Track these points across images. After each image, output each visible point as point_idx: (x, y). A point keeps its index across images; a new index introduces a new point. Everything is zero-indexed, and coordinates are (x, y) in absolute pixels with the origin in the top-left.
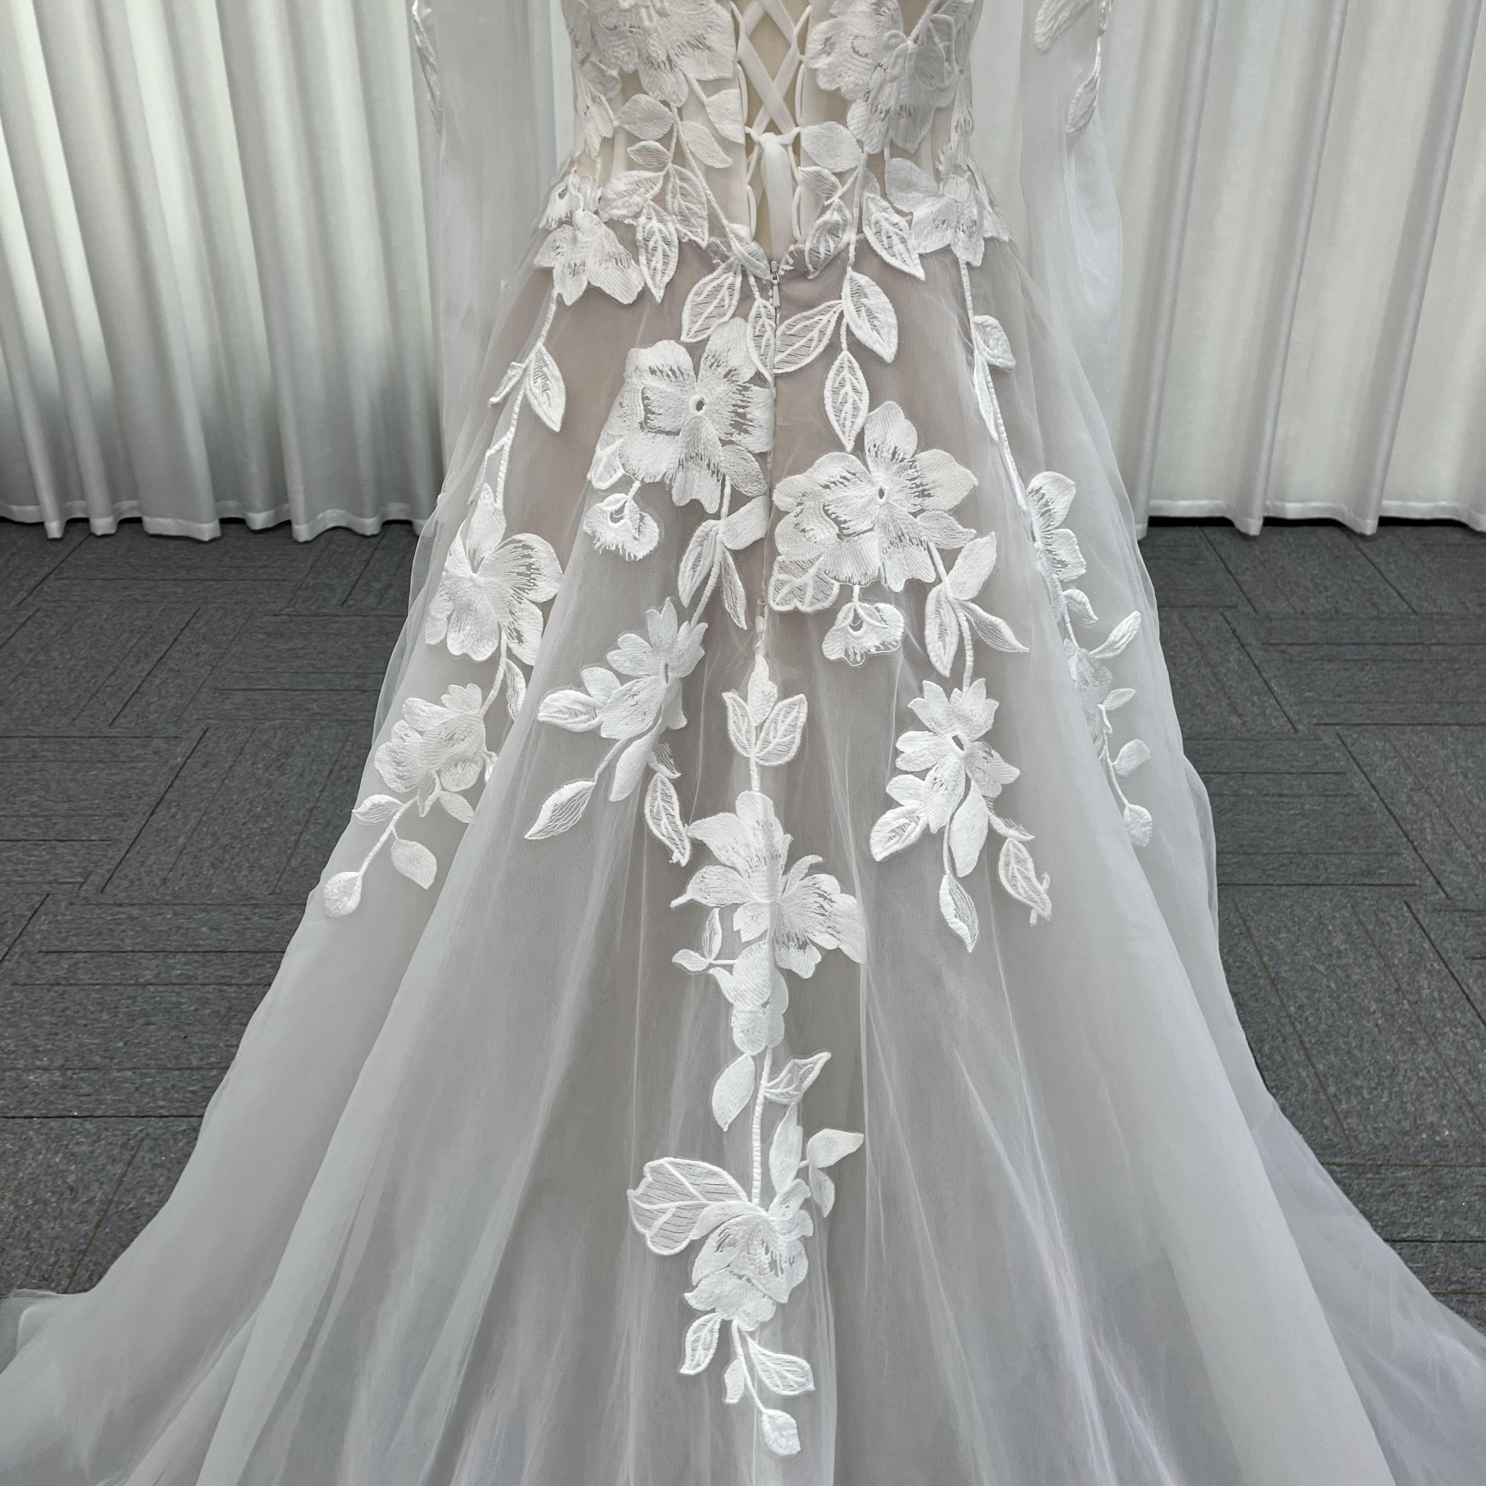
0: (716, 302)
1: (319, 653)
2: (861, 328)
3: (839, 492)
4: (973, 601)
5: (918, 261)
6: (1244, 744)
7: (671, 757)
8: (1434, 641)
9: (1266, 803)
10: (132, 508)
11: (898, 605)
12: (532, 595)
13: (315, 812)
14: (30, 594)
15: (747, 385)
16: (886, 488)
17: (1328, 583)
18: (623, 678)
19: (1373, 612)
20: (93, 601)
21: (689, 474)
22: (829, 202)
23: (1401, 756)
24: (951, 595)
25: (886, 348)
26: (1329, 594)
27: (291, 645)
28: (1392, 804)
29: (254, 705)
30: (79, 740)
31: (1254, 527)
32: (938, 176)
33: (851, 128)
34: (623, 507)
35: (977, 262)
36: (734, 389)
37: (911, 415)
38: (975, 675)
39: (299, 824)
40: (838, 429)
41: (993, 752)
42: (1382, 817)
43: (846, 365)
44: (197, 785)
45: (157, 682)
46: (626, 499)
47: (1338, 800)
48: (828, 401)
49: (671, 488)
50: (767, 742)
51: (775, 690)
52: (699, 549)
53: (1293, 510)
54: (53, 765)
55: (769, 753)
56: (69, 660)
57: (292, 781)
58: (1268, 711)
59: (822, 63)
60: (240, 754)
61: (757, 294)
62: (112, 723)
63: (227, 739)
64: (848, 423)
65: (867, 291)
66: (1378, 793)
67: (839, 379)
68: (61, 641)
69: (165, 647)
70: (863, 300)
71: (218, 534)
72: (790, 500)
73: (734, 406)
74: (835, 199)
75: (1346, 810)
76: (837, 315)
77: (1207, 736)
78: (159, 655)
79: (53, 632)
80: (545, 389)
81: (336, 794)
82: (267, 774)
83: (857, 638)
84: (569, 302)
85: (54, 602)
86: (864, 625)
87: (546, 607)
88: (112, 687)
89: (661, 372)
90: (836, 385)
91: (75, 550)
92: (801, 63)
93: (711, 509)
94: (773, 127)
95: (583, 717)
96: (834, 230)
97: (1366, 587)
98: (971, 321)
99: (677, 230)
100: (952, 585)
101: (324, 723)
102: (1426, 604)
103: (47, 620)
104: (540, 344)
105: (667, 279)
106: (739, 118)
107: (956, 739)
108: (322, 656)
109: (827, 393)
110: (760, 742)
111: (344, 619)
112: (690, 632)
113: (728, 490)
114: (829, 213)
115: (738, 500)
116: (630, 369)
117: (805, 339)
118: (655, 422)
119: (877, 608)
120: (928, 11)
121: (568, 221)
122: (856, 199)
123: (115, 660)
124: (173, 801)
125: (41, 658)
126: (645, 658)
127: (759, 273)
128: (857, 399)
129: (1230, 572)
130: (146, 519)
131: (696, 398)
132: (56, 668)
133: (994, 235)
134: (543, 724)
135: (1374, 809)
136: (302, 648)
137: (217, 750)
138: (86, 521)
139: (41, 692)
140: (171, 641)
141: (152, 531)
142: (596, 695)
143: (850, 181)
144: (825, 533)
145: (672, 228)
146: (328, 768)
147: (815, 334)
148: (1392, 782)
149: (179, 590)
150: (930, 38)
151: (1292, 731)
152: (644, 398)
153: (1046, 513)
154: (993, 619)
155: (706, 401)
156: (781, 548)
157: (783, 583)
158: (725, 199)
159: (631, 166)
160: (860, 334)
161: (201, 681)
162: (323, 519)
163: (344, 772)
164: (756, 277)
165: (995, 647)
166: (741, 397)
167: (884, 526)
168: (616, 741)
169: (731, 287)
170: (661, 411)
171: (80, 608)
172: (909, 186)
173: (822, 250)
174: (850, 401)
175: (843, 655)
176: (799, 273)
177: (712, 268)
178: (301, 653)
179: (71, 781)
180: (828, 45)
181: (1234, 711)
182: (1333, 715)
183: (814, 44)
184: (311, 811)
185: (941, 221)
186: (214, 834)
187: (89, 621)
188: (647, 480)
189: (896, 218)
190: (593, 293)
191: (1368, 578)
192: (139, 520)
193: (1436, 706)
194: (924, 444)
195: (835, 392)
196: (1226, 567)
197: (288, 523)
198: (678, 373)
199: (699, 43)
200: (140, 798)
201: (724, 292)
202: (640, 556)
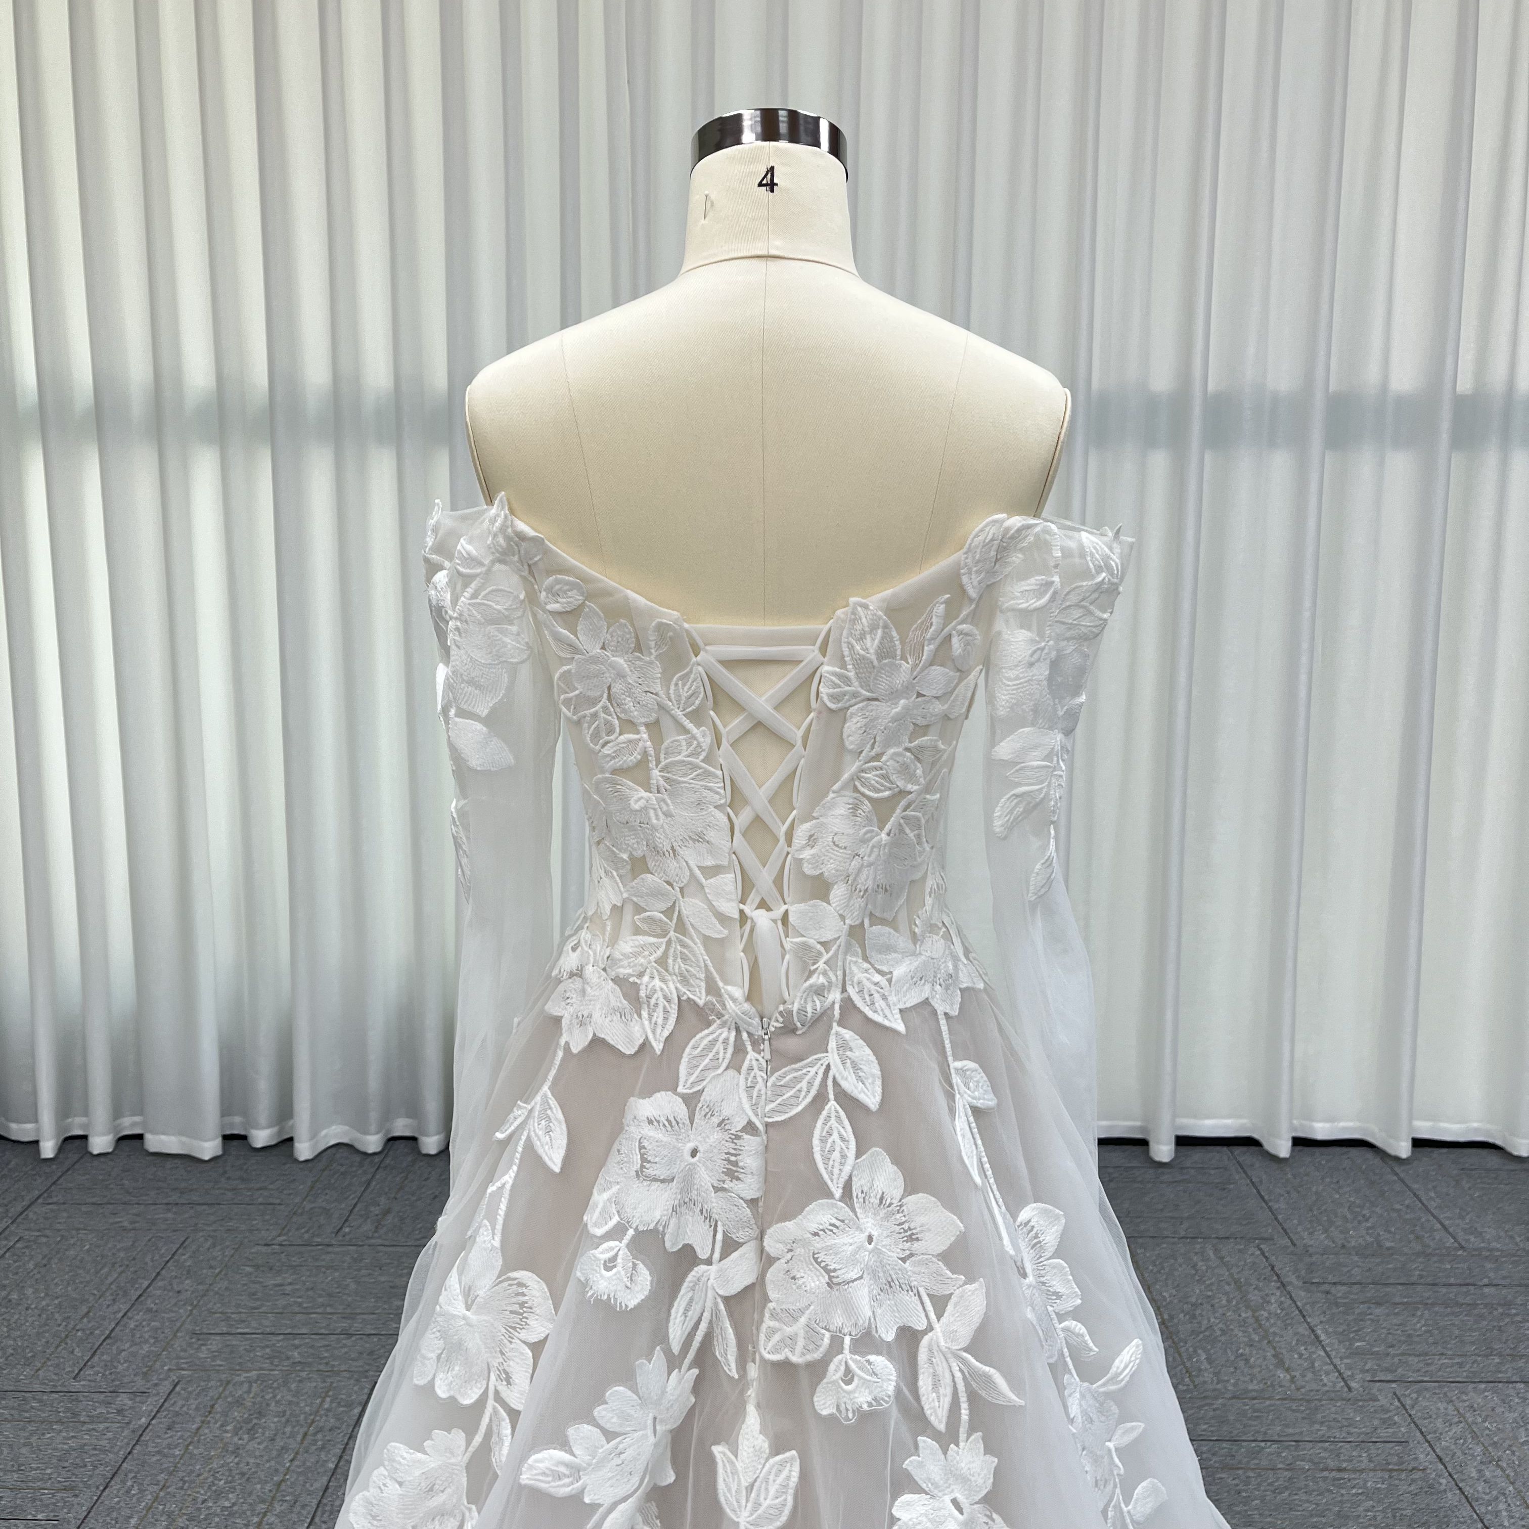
0: (711, 1055)
1: (308, 1290)
2: (846, 1079)
3: (830, 1240)
4: (965, 1350)
5: (898, 1016)
6: (1294, 1406)
7: (657, 1518)
8: (1486, 1281)
9: (1325, 1479)
10: (134, 1124)
11: (890, 1357)
12: (523, 1335)
13: (283, 1487)
14: (12, 1223)
15: (740, 1134)
16: (875, 1234)
17: (1366, 1212)
18: (609, 1435)
19: (1418, 1248)
20: (78, 1229)
21: (682, 1219)
22: (815, 967)
23: (1466, 1421)
24: (942, 1343)
25: (871, 1098)
26: (1369, 1225)
27: (279, 1280)
28: (1462, 1480)
29: (232, 1352)
30: (39, 1396)
31: (1283, 1149)
32: (914, 938)
33: (834, 905)
34: (617, 1255)
35: (955, 1012)
36: (727, 1138)
37: (896, 1161)
38: (972, 1430)
39: (263, 1501)
40: (826, 1176)
41: (995, 1516)
42: (1453, 1497)
43: (833, 1115)
44: (159, 1452)
45: (132, 1325)
46: (619, 1247)
47: (1403, 1476)
48: (817, 1149)
49: (664, 1234)
50: (757, 1505)
51: (766, 1445)
52: (690, 1294)
53: (1321, 1131)
54: (9, 1425)
55: (759, 1517)
56: (43, 1299)
57: (261, 1447)
58: (1316, 1364)
59: (806, 854)
60: (210, 1412)
61: (749, 1048)
62: (78, 1374)
63: (198, 1394)
64: (836, 1171)
65: (852, 1044)
66: (1446, 1468)
67: (827, 1128)
68: (38, 1276)
69: (146, 1283)
70: (848, 1053)
71: (220, 1153)
72: (781, 1246)
73: (726, 1154)
74: (821, 964)
75: (1412, 1488)
76: (824, 1067)
77: (1254, 1394)
78: (139, 1293)
79: (31, 1265)
80: (548, 1131)
81: (308, 1464)
82: (236, 1439)
83: (849, 1393)
84: (575, 1051)
85: (39, 1231)
86: (856, 1379)
87: (537, 1348)
88: (83, 1330)
89: (658, 1122)
90: (824, 1134)
91: (68, 1170)
92: (788, 853)
93: (703, 1254)
94: (763, 905)
95: (567, 1480)
96: (820, 991)
97: (1407, 1217)
98: (951, 1067)
99: (676, 988)
100: (943, 1332)
101: (304, 1374)
102: (1472, 1238)
103: (27, 1251)
104: (546, 1088)
105: (666, 1033)
106: (734, 897)
107: (955, 1502)
108: (310, 1293)
109: (816, 1142)
110: (750, 1505)
111: (337, 1249)
112: (680, 1382)
113: (719, 1236)
114: (815, 976)
115: (730, 1246)
116: (629, 1117)
117: (794, 1090)
118: (651, 1171)
119: (868, 1361)
120: (898, 811)
121: (578, 973)
122: (840, 963)
123: (91, 1298)
124: (131, 1471)
125: (14, 1296)
126: (632, 1412)
127: (751, 1030)
128: (844, 1147)
129: (1262, 1197)
130: (148, 1137)
131: (690, 1145)
132: (27, 1309)
133: (970, 985)
134: (526, 1486)
135: (1443, 1488)
136: (290, 1284)
137: (185, 1409)
138: (85, 1138)
139: (8, 1336)
140: (154, 1275)
141: (152, 1149)
142: (581, 1455)
143: (834, 948)
144: (814, 1281)
145: (672, 987)
146: (302, 1431)
147: (804, 1084)
148: (1459, 1454)
149: (170, 1215)
150: (901, 831)
151: (1346, 1389)
152: (641, 1147)
153: (1037, 1245)
154: (987, 1369)
155: (701, 1149)
156: (772, 1295)
157: (774, 1331)
158: (721, 963)
159: (637, 931)
160: (844, 1084)
161: (178, 1324)
162: (326, 1136)
163: (319, 1436)
164: (748, 1033)
165: (990, 1399)
166: (733, 1145)
167: (874, 1275)
168: (600, 1505)
169: (726, 1041)
170: (657, 1160)
171: (63, 1237)
172: (888, 949)
173: (809, 1009)
174: (838, 1149)
175: (835, 1411)
176: (789, 1029)
177: (709, 1024)
178: (289, 1289)
179: (25, 1445)
180: (812, 840)
181: (1280, 1363)
182: (1387, 1370)
183: (800, 838)
184: (279, 1484)
185: (918, 978)
186: (170, 1514)
187: (72, 1253)
188: (641, 1228)
189: (877, 978)
190: (597, 1043)
191: (1408, 1207)
192: (140, 1137)
193: (1497, 1360)
194: (911, 1189)
195: (823, 1140)
196: (1258, 1192)
197: (291, 1140)
198: (674, 1123)
199: (699, 838)
200: (96, 1467)
201: (719, 1046)
202: (632, 1304)
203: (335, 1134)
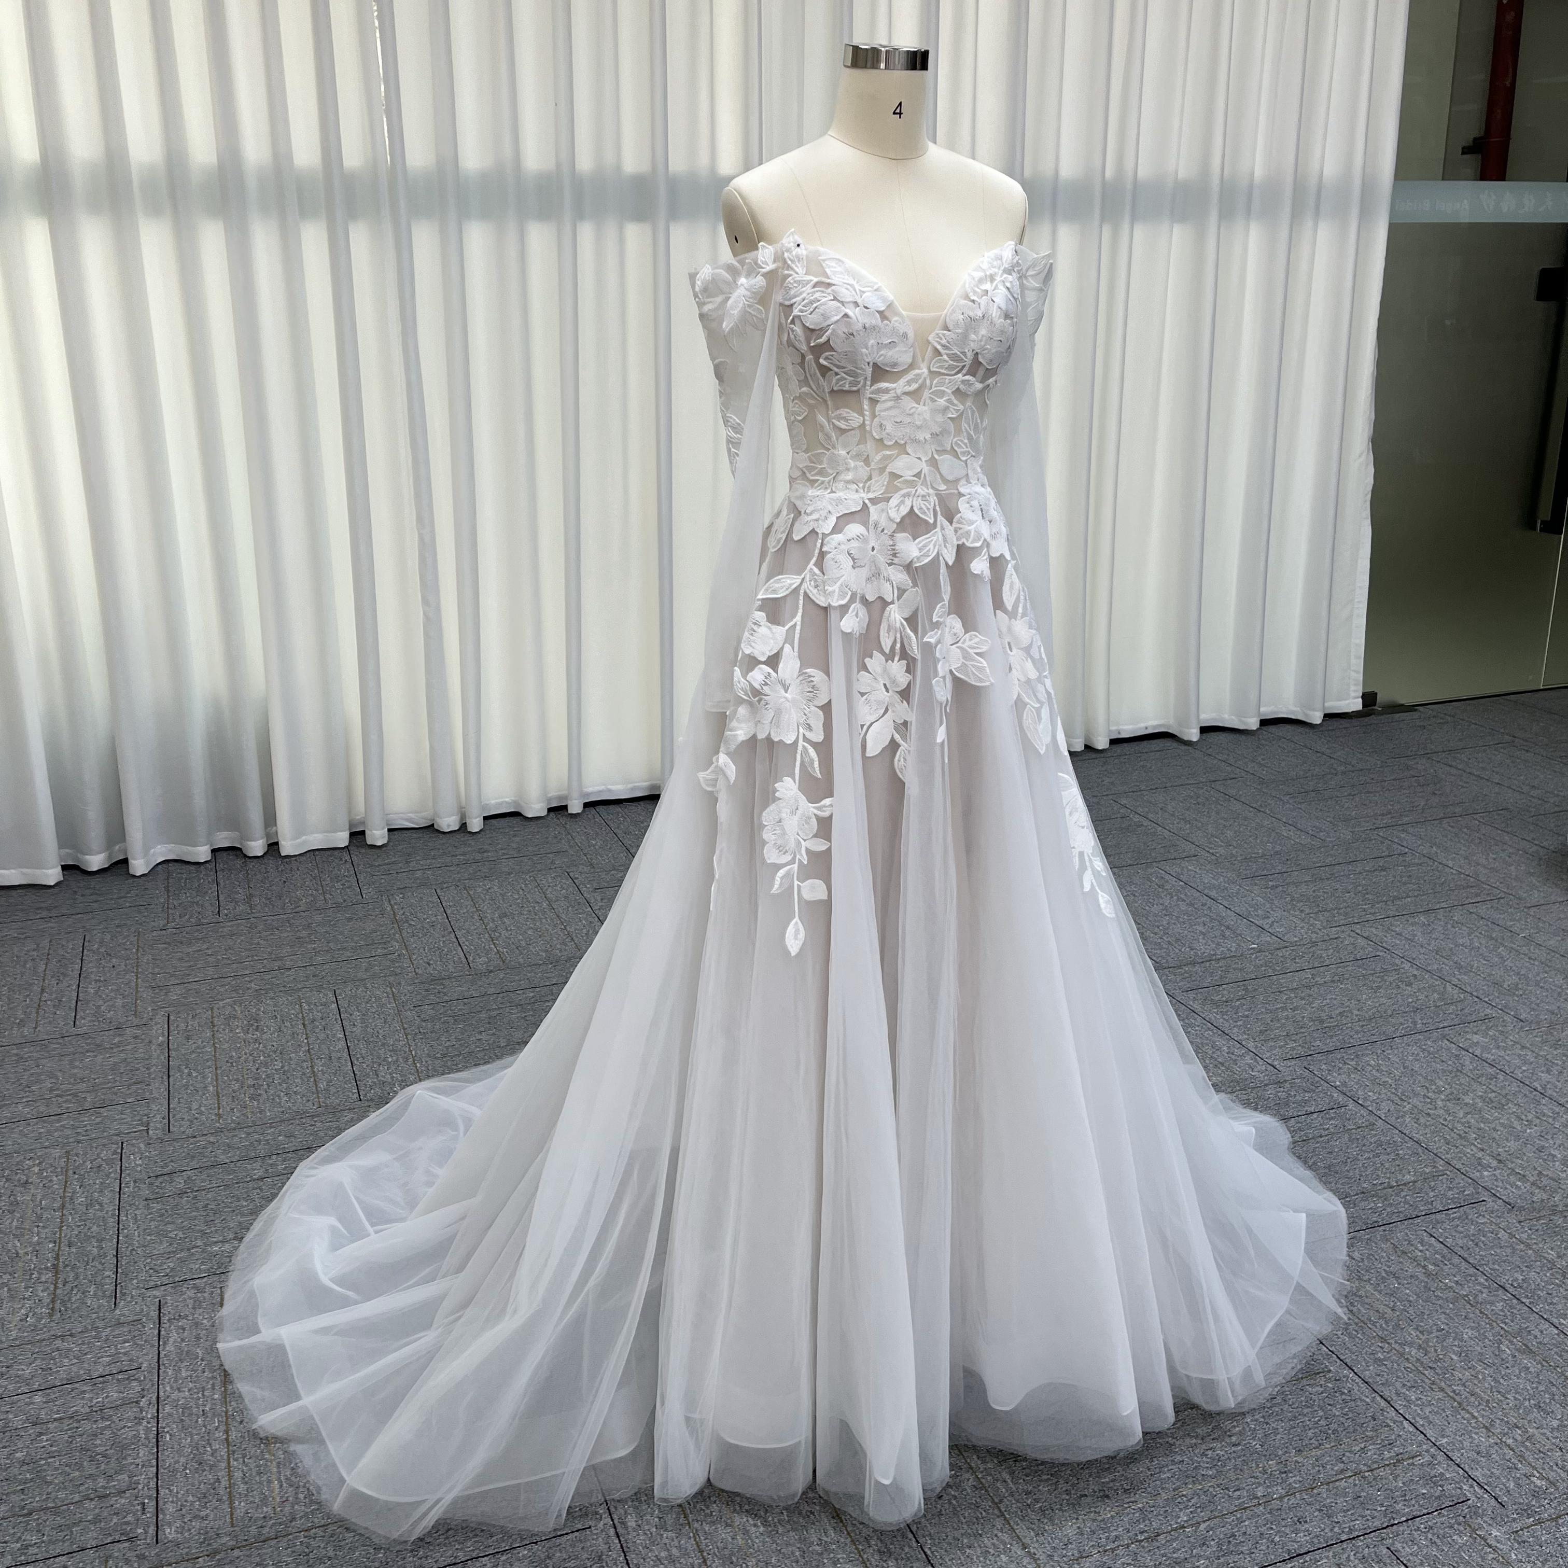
1: (226, 950)
27: (195, 948)
44: (193, 1052)
45: (92, 990)
57: (275, 1036)
60: (213, 1026)
62: (74, 1024)
63: (193, 1018)
69: (77, 966)
78: (76, 973)
82: (250, 1035)
88: (51, 1000)
101: (271, 994)
108: (231, 951)
111: (229, 924)
123: (36, 982)
124: (180, 1065)
136: (208, 949)
137: (190, 1027)
140: (79, 961)
149: (52, 925)
161: (133, 985)
162: (154, 855)
178: (209, 952)
179: (73, 1068)
184: (308, 1051)
186: (236, 1080)
197: (125, 862)
200: (148, 1069)
203: (162, 852)
